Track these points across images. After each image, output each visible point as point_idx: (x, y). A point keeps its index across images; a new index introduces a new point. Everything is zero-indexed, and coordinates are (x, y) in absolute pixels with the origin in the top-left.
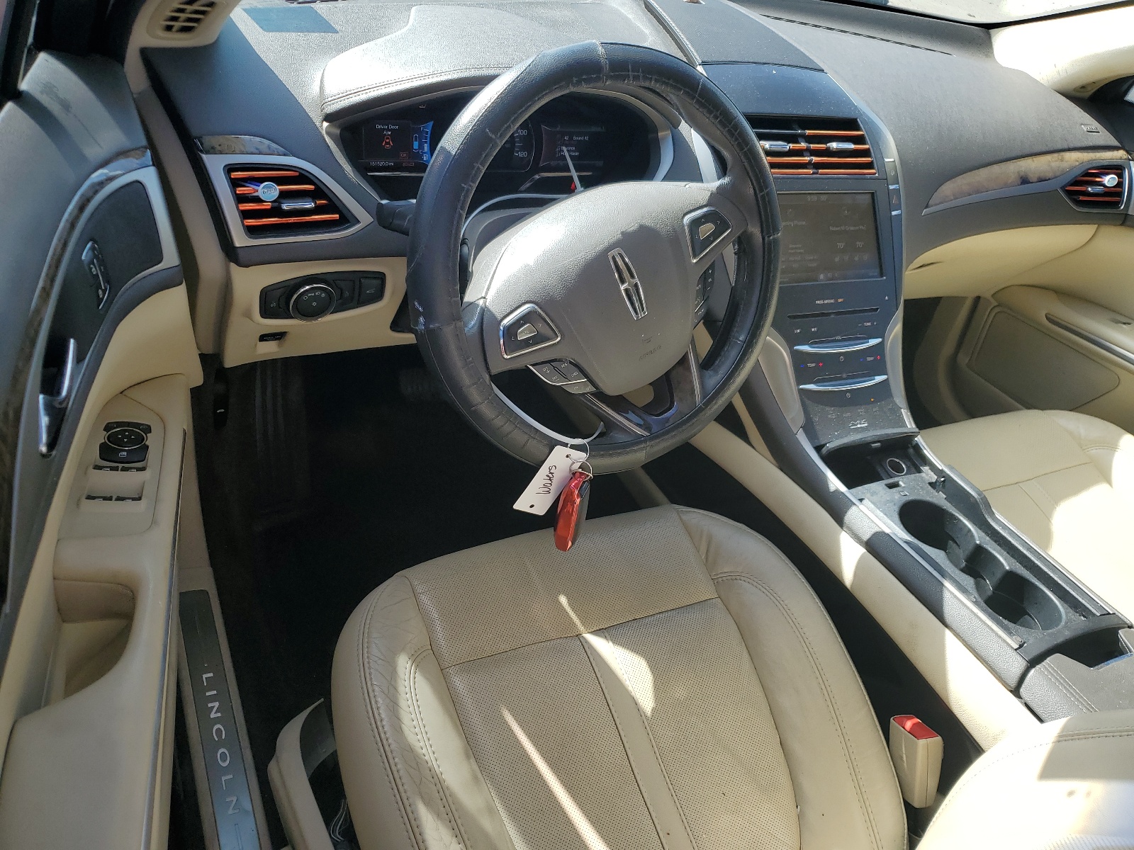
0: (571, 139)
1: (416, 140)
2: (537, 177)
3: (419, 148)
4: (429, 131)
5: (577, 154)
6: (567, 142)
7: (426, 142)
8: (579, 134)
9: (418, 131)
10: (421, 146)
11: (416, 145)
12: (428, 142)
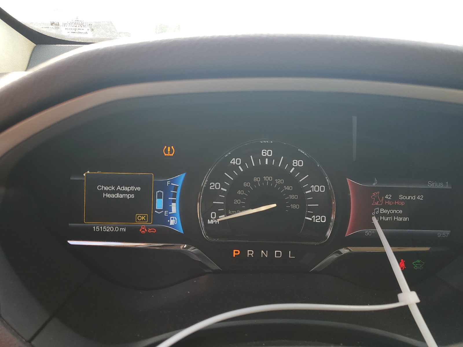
0: (395, 198)
1: (160, 197)
2: (344, 251)
3: (164, 209)
4: (179, 185)
5: (405, 219)
6: (389, 203)
7: (174, 201)
8: (408, 192)
9: (163, 186)
10: (167, 206)
11: (159, 204)
12: (178, 201)
